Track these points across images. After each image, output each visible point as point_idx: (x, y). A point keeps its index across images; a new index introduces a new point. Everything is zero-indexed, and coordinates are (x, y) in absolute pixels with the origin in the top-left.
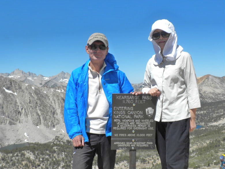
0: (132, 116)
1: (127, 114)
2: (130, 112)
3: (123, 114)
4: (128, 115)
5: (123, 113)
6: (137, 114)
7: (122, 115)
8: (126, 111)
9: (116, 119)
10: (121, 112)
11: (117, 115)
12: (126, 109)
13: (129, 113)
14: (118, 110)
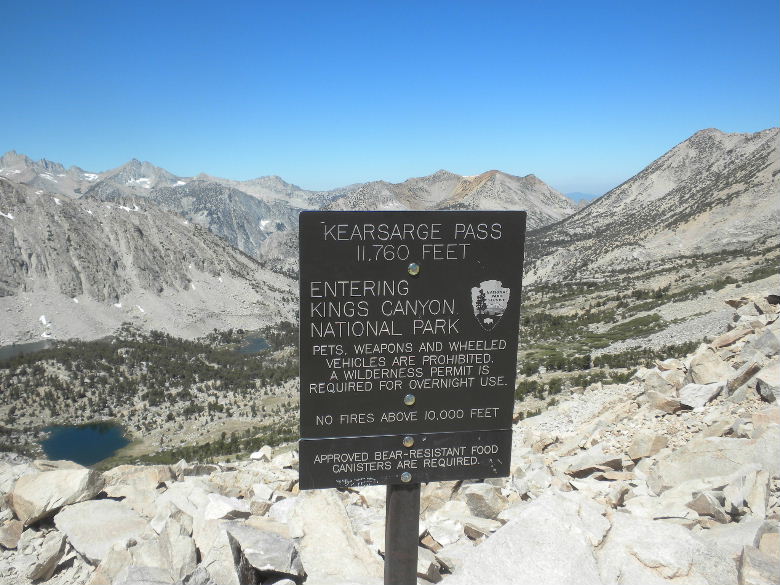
0: (403, 323)
1: (376, 317)
2: (395, 303)
3: (356, 318)
4: (381, 318)
5: (357, 309)
6: (428, 316)
7: (352, 321)
8: (374, 302)
9: (320, 341)
10: (349, 306)
11: (325, 321)
12: (375, 290)
13: (388, 308)
14: (330, 297)
